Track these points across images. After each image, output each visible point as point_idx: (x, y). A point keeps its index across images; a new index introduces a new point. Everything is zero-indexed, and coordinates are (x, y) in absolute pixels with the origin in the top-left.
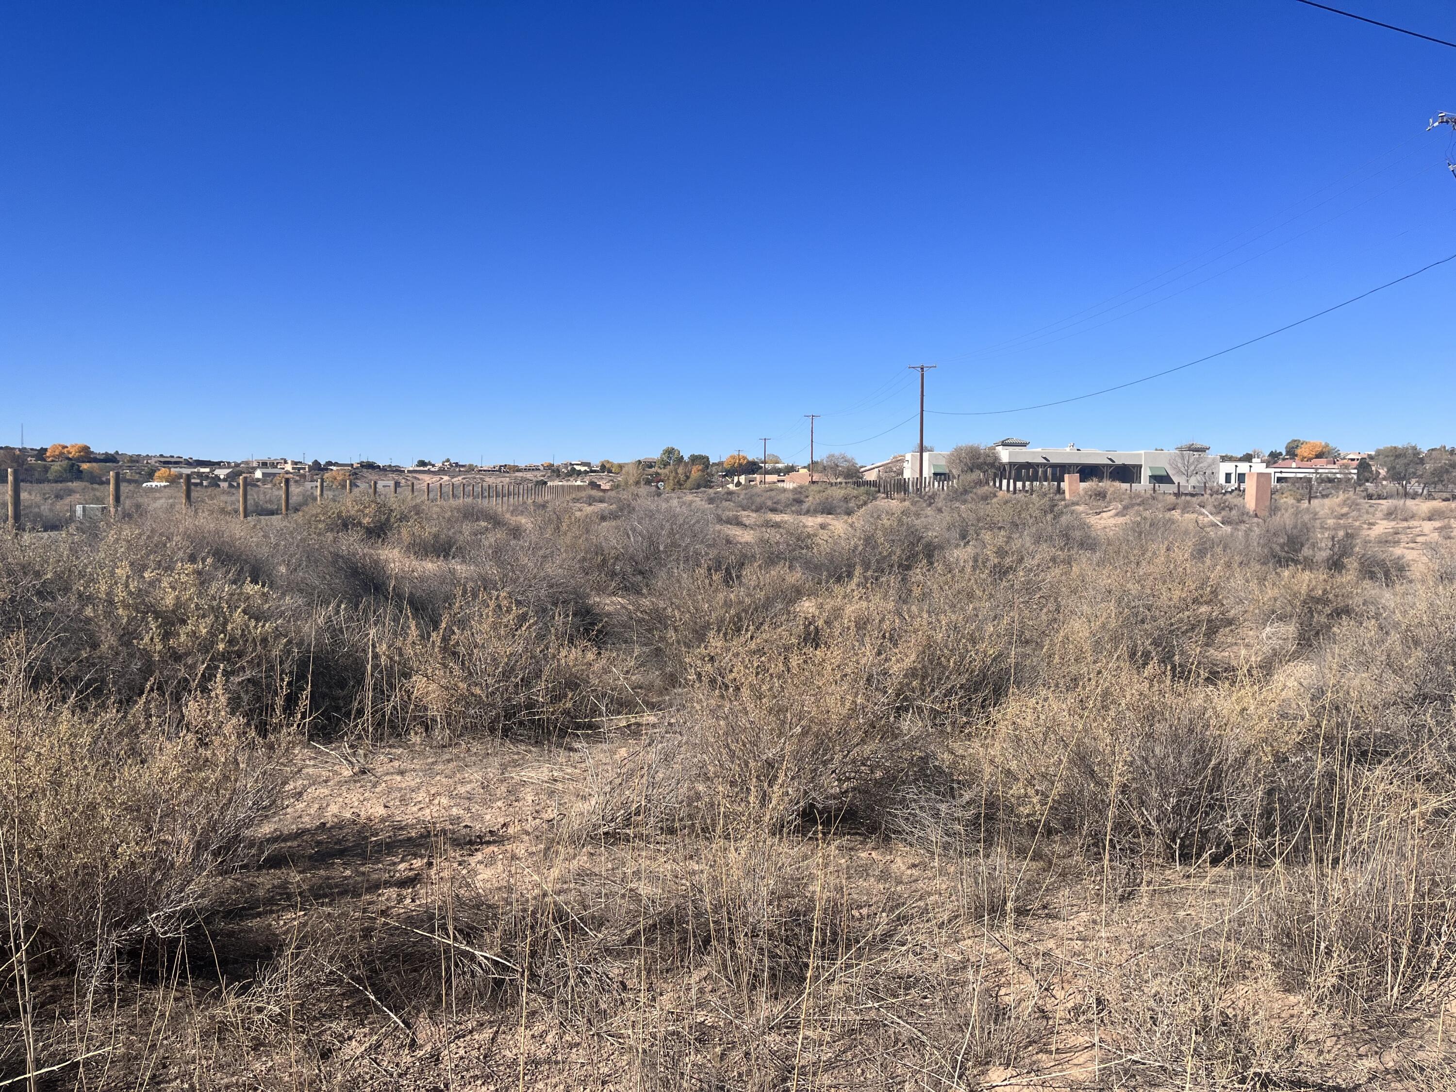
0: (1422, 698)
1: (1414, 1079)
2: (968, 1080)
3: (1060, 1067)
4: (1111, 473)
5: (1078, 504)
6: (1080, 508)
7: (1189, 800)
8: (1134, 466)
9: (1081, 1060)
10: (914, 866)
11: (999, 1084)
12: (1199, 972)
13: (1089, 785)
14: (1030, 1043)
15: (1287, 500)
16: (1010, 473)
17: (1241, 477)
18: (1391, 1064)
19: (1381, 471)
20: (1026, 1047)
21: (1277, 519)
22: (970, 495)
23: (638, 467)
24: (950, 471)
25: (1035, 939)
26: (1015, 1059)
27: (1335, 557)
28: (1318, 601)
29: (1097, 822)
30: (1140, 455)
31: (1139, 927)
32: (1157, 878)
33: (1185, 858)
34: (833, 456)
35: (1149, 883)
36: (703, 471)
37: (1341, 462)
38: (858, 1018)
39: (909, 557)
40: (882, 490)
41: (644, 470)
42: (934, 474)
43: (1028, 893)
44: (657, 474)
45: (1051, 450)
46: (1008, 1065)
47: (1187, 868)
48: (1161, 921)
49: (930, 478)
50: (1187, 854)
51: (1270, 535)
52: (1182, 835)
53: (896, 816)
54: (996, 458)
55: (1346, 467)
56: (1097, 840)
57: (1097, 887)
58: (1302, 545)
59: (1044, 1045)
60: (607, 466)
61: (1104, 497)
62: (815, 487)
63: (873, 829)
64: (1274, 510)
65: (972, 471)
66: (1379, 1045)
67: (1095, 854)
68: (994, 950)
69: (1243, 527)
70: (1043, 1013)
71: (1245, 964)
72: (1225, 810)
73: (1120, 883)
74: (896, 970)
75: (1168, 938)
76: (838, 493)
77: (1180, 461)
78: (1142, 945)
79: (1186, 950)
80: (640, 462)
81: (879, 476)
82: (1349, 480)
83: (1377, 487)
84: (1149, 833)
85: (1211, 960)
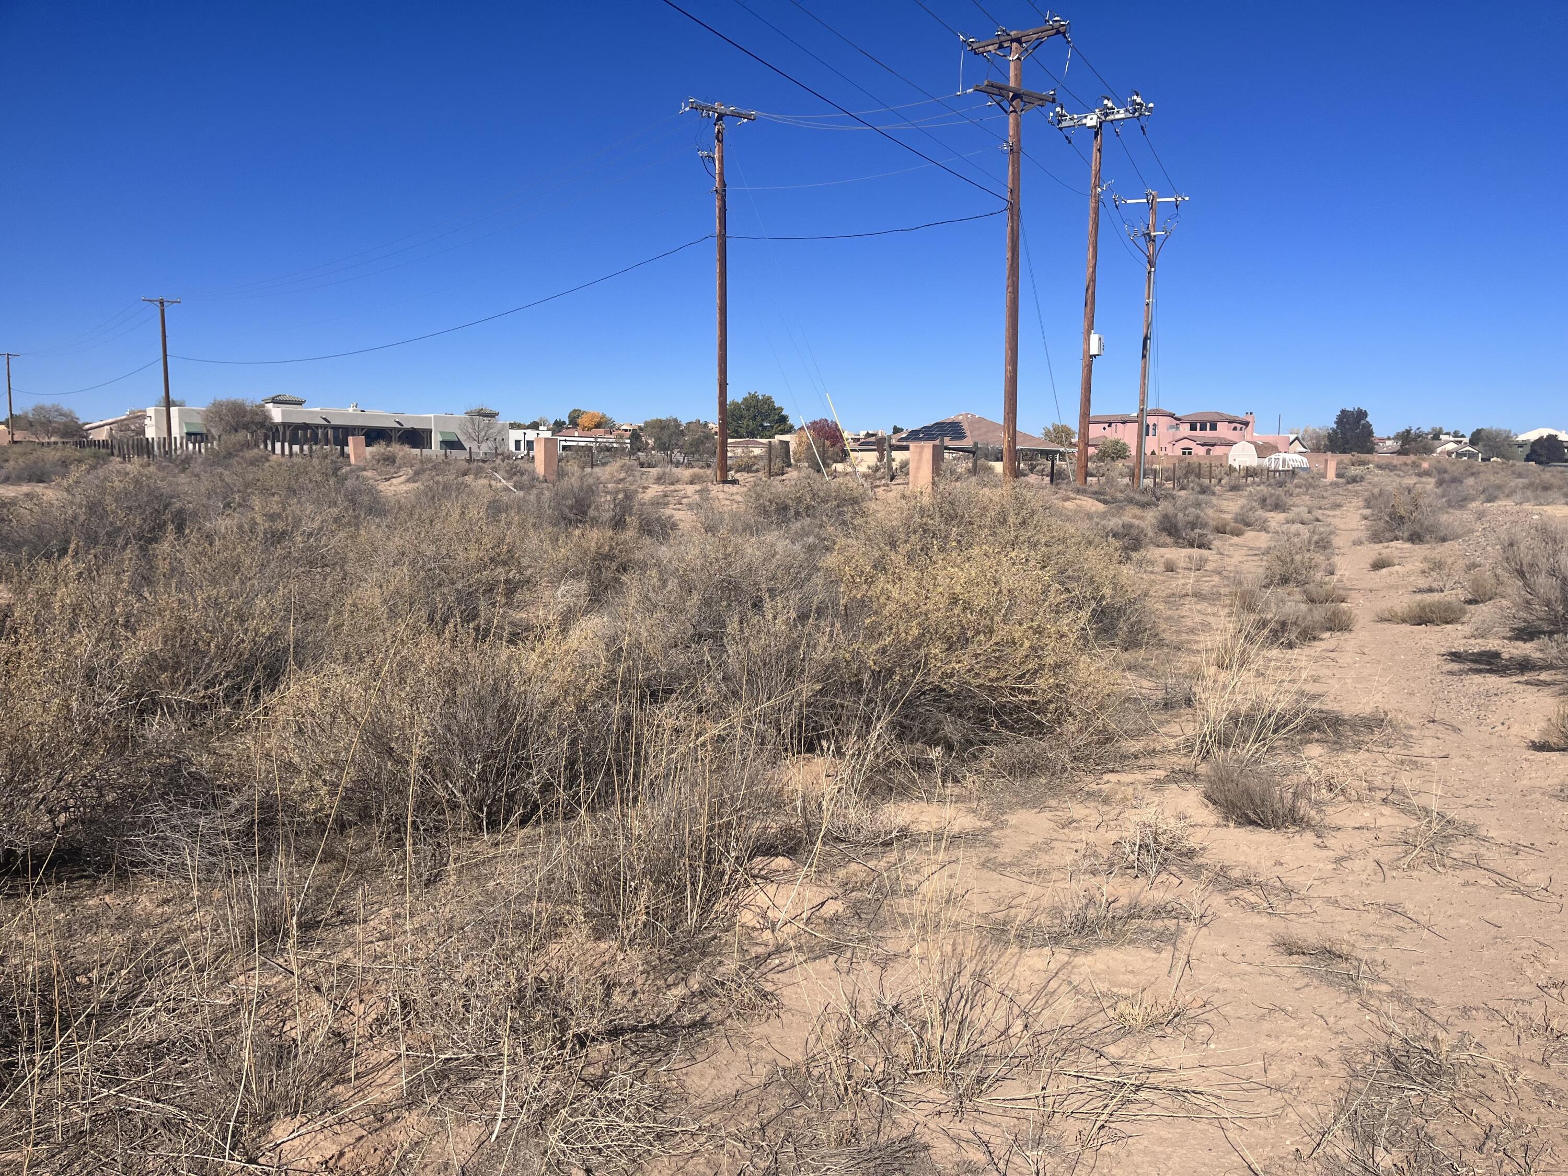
0: (699, 637)
1: (717, 996)
2: (244, 1148)
3: (361, 1094)
4: (399, 437)
5: (364, 470)
6: (369, 474)
7: (495, 763)
8: (424, 430)
9: (386, 1078)
10: (166, 901)
11: (285, 1139)
12: (512, 942)
13: (386, 765)
14: (323, 1079)
15: (573, 467)
16: (284, 433)
17: (530, 445)
18: (696, 986)
19: (649, 441)
20: (318, 1084)
21: (565, 483)
22: (236, 458)
24: (208, 430)
25: (329, 953)
26: (305, 1102)
27: (618, 518)
28: (605, 557)
29: (397, 804)
30: (430, 418)
31: (447, 910)
32: (465, 852)
33: (493, 825)
34: (42, 408)
35: (456, 860)
37: (616, 432)
38: (88, 1115)
39: (154, 528)
40: (116, 452)
42: (187, 434)
43: (318, 901)
45: (333, 410)
46: (296, 1112)
47: (495, 836)
48: (471, 897)
49: (182, 438)
50: (494, 821)
51: (559, 498)
52: (489, 802)
53: (138, 844)
54: (267, 417)
55: (621, 437)
56: (398, 824)
57: (400, 877)
58: (589, 507)
59: (341, 1074)
61: (394, 462)
62: (17, 449)
63: (104, 867)
64: (561, 474)
65: (236, 431)
66: (684, 971)
67: (397, 841)
68: (275, 979)
69: (535, 491)
70: (339, 1037)
71: (557, 922)
72: (531, 768)
73: (425, 866)
74: (140, 1041)
75: (478, 914)
76: (52, 455)
77: (470, 426)
78: (451, 928)
79: (497, 922)
81: (111, 435)
82: (625, 449)
83: (647, 456)
84: (454, 807)
85: (524, 926)
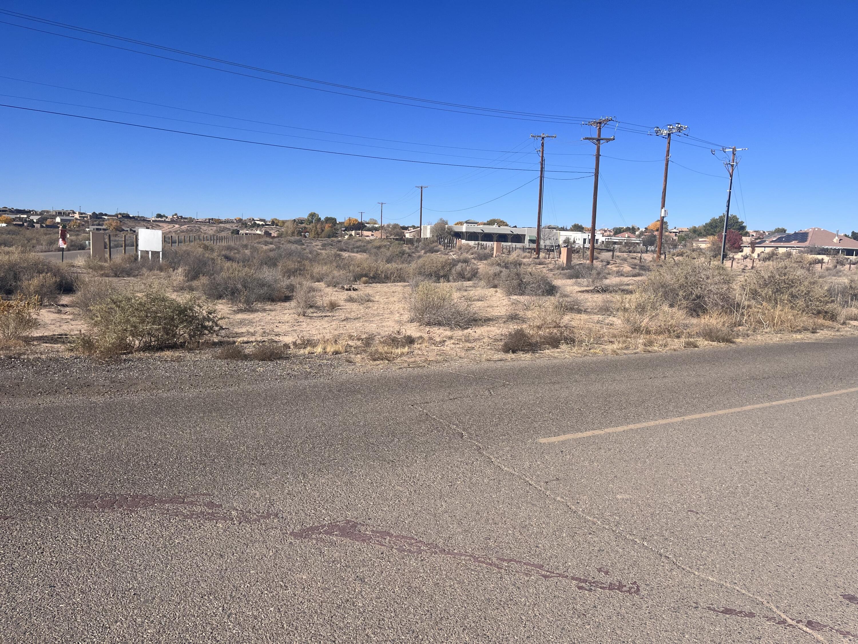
4: (512, 238)
8: (522, 235)
23: (294, 224)
36: (331, 227)
41: (297, 225)
44: (305, 228)
60: (276, 222)
80: (295, 220)
